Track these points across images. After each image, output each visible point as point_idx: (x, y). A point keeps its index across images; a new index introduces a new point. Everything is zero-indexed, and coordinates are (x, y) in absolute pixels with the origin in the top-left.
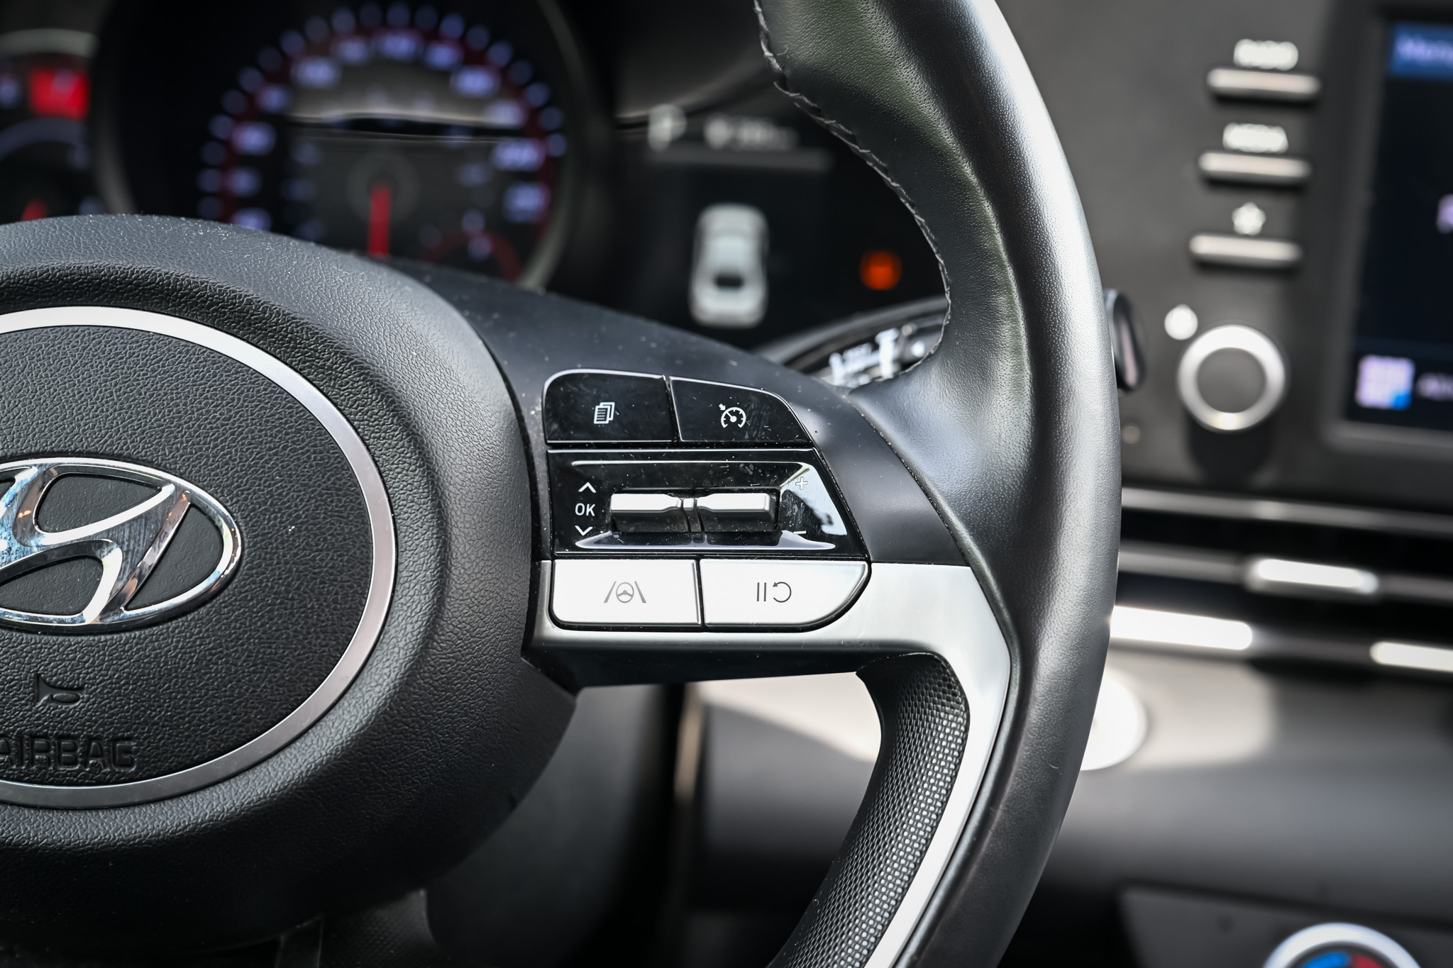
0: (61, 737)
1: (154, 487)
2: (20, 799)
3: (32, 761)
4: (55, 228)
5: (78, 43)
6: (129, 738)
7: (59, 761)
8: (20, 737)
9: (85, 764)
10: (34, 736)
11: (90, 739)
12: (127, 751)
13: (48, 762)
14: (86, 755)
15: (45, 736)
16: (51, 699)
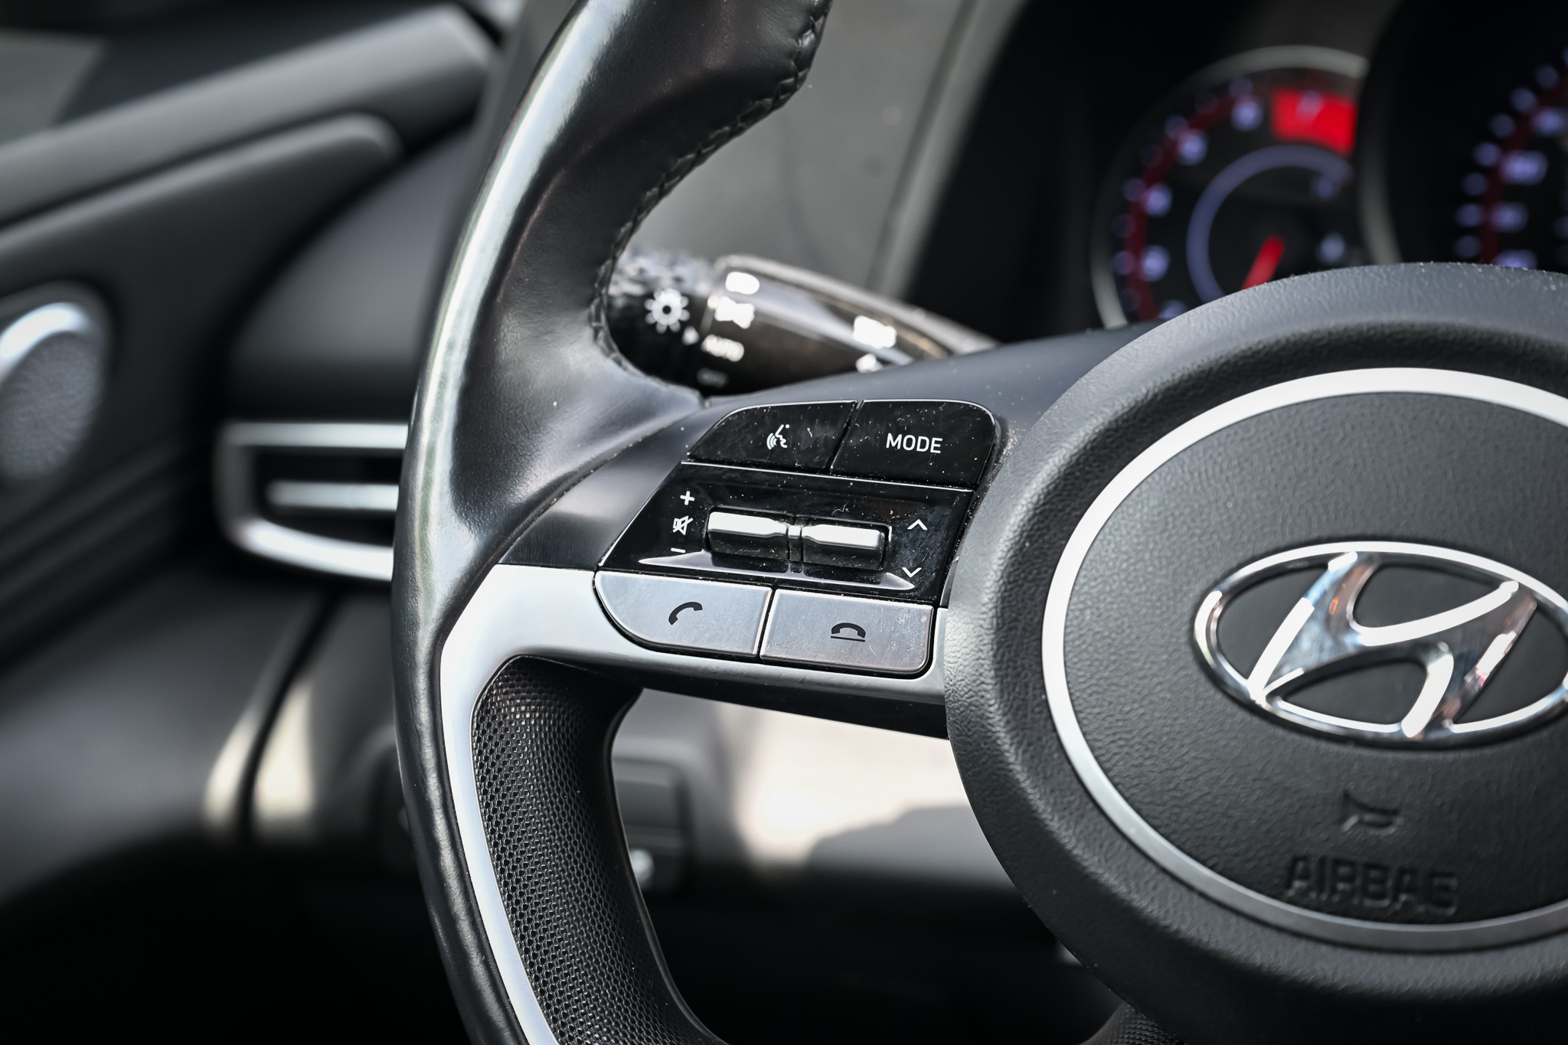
0: (1369, 866)
1: (1491, 583)
2: (1317, 932)
3: (1334, 891)
4: (1381, 277)
5: (1350, 65)
6: (1450, 875)
7: (1365, 893)
8: (1322, 861)
9: (1395, 899)
10: (1338, 863)
11: (1403, 871)
12: (1446, 889)
13: (1352, 893)
14: (1398, 889)
15: (1351, 864)
16: (1360, 823)
